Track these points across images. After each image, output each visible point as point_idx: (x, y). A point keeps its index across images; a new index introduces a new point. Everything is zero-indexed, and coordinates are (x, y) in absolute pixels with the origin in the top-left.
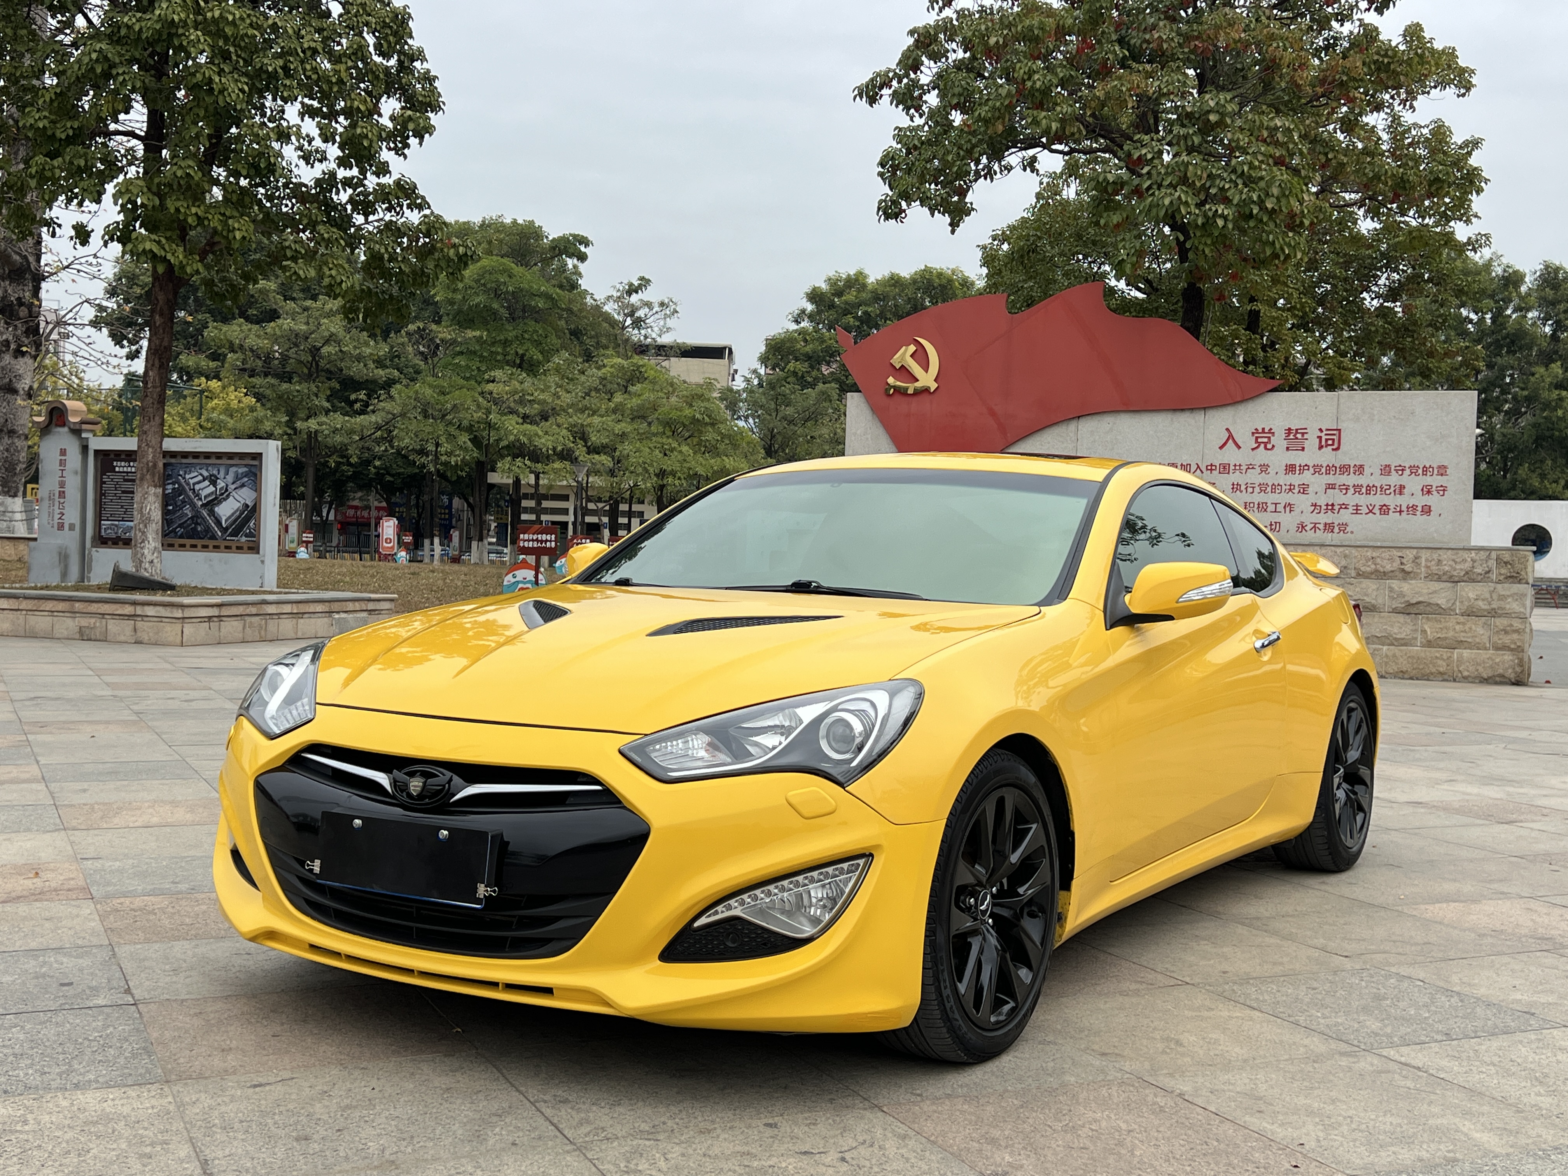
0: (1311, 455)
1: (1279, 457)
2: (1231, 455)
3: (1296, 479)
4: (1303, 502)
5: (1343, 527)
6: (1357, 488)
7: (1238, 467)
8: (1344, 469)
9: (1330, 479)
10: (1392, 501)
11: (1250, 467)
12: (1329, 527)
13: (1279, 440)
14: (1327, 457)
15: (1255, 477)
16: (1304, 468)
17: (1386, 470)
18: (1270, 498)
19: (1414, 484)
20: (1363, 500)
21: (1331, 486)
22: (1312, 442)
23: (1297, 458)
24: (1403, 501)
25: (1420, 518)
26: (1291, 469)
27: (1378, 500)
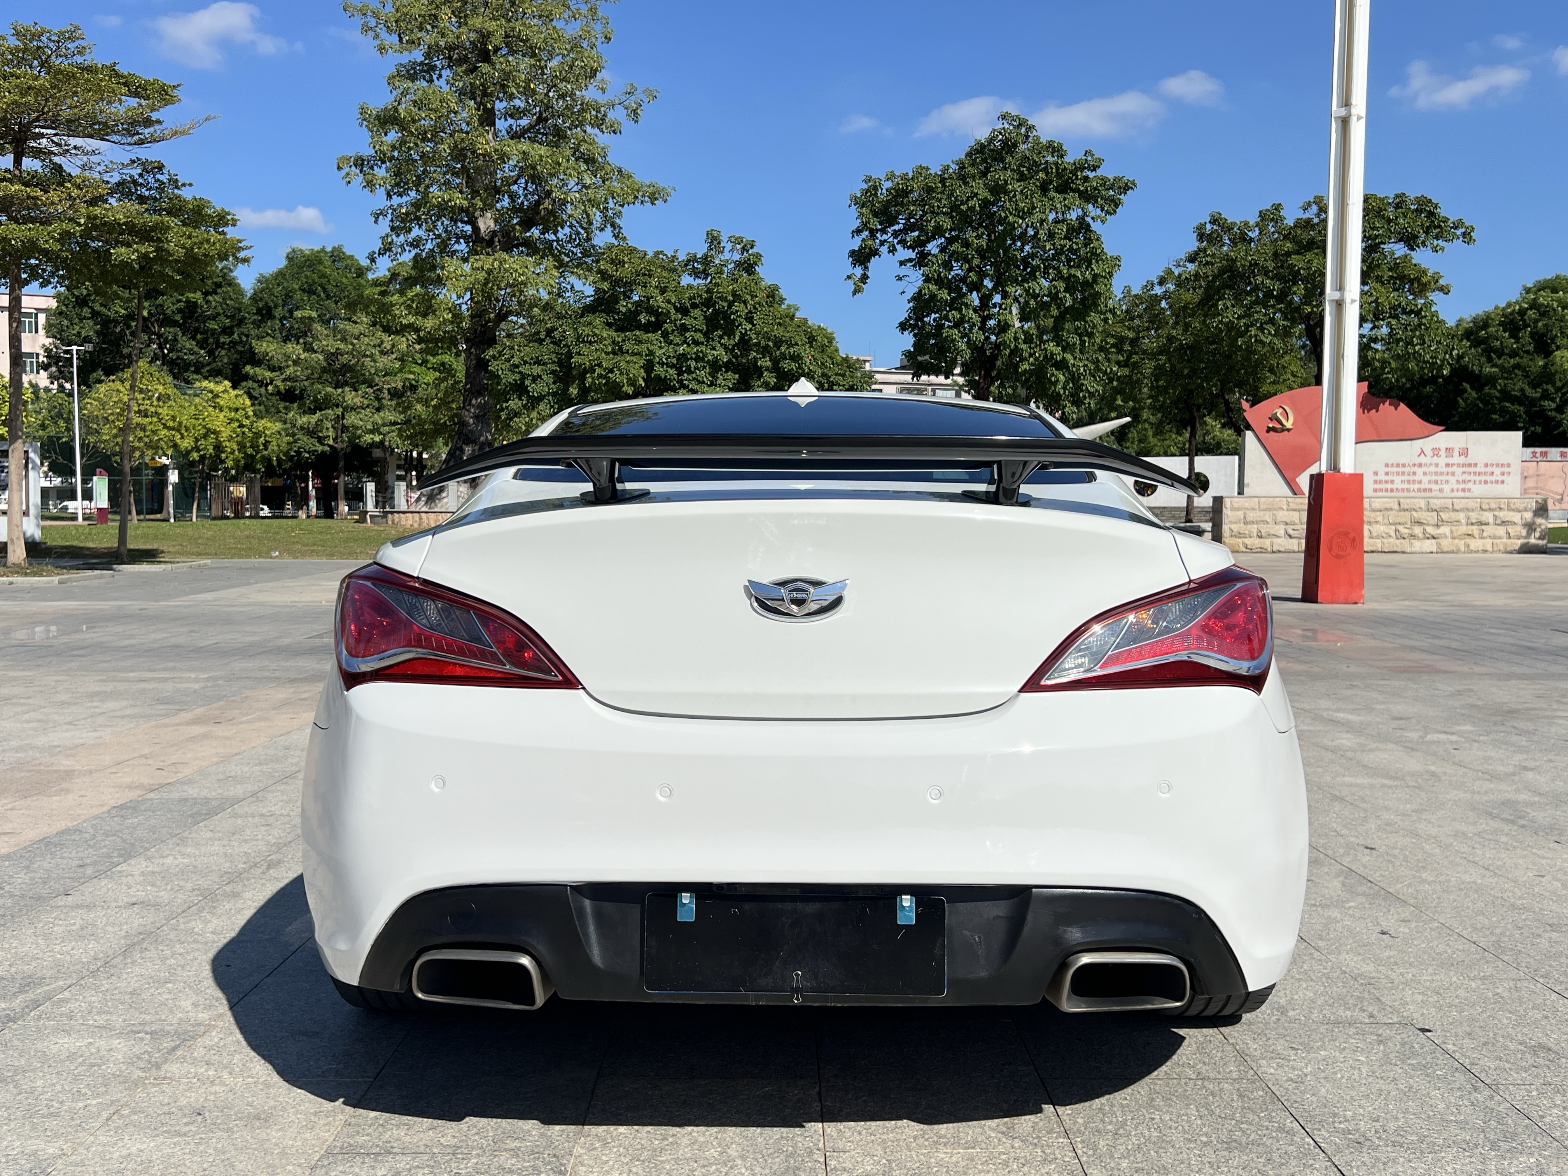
0: (1456, 459)
1: (1443, 460)
2: (1423, 459)
3: (1450, 470)
4: (1453, 480)
5: (1469, 490)
6: (1475, 473)
7: (1426, 465)
8: (1470, 465)
9: (1464, 469)
10: (1489, 478)
11: (1431, 465)
12: (1464, 490)
13: (1443, 453)
14: (1462, 460)
15: (1433, 469)
16: (1453, 465)
17: (1486, 465)
18: (1439, 478)
19: (1497, 471)
20: (1477, 478)
21: (1464, 473)
22: (1456, 454)
23: (1450, 461)
24: (1493, 478)
25: (1500, 486)
26: (1447, 465)
27: (1483, 478)
